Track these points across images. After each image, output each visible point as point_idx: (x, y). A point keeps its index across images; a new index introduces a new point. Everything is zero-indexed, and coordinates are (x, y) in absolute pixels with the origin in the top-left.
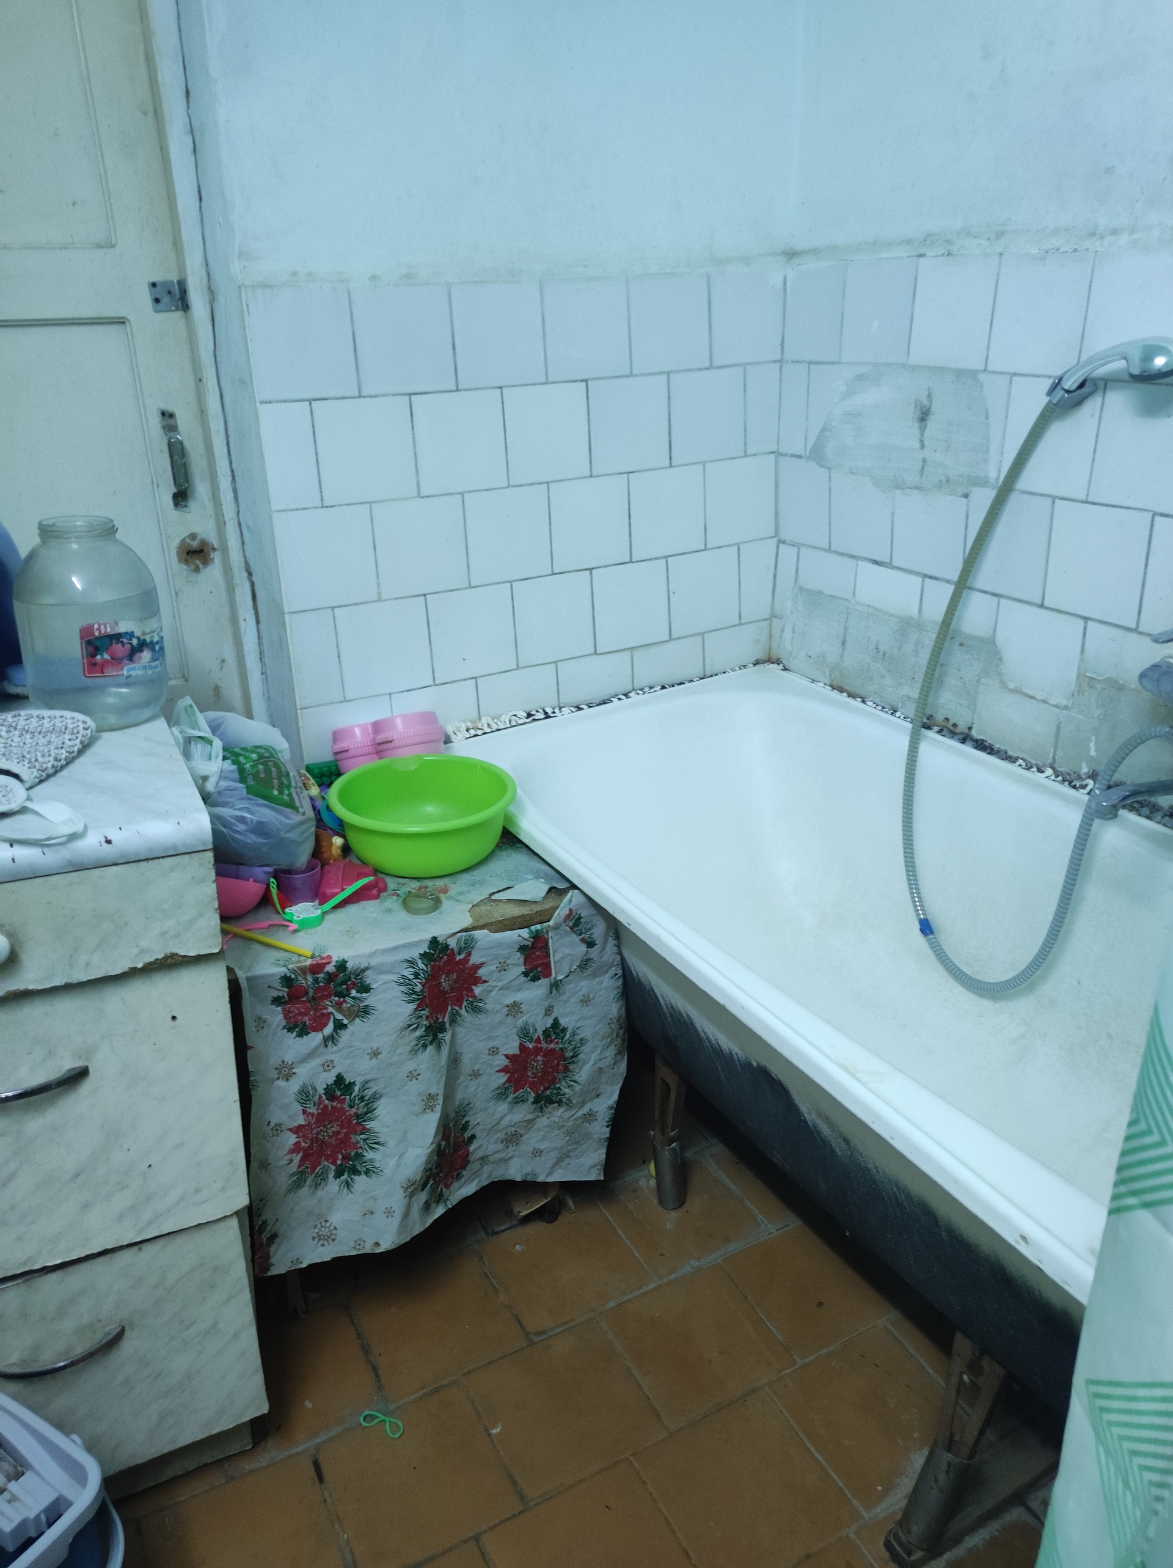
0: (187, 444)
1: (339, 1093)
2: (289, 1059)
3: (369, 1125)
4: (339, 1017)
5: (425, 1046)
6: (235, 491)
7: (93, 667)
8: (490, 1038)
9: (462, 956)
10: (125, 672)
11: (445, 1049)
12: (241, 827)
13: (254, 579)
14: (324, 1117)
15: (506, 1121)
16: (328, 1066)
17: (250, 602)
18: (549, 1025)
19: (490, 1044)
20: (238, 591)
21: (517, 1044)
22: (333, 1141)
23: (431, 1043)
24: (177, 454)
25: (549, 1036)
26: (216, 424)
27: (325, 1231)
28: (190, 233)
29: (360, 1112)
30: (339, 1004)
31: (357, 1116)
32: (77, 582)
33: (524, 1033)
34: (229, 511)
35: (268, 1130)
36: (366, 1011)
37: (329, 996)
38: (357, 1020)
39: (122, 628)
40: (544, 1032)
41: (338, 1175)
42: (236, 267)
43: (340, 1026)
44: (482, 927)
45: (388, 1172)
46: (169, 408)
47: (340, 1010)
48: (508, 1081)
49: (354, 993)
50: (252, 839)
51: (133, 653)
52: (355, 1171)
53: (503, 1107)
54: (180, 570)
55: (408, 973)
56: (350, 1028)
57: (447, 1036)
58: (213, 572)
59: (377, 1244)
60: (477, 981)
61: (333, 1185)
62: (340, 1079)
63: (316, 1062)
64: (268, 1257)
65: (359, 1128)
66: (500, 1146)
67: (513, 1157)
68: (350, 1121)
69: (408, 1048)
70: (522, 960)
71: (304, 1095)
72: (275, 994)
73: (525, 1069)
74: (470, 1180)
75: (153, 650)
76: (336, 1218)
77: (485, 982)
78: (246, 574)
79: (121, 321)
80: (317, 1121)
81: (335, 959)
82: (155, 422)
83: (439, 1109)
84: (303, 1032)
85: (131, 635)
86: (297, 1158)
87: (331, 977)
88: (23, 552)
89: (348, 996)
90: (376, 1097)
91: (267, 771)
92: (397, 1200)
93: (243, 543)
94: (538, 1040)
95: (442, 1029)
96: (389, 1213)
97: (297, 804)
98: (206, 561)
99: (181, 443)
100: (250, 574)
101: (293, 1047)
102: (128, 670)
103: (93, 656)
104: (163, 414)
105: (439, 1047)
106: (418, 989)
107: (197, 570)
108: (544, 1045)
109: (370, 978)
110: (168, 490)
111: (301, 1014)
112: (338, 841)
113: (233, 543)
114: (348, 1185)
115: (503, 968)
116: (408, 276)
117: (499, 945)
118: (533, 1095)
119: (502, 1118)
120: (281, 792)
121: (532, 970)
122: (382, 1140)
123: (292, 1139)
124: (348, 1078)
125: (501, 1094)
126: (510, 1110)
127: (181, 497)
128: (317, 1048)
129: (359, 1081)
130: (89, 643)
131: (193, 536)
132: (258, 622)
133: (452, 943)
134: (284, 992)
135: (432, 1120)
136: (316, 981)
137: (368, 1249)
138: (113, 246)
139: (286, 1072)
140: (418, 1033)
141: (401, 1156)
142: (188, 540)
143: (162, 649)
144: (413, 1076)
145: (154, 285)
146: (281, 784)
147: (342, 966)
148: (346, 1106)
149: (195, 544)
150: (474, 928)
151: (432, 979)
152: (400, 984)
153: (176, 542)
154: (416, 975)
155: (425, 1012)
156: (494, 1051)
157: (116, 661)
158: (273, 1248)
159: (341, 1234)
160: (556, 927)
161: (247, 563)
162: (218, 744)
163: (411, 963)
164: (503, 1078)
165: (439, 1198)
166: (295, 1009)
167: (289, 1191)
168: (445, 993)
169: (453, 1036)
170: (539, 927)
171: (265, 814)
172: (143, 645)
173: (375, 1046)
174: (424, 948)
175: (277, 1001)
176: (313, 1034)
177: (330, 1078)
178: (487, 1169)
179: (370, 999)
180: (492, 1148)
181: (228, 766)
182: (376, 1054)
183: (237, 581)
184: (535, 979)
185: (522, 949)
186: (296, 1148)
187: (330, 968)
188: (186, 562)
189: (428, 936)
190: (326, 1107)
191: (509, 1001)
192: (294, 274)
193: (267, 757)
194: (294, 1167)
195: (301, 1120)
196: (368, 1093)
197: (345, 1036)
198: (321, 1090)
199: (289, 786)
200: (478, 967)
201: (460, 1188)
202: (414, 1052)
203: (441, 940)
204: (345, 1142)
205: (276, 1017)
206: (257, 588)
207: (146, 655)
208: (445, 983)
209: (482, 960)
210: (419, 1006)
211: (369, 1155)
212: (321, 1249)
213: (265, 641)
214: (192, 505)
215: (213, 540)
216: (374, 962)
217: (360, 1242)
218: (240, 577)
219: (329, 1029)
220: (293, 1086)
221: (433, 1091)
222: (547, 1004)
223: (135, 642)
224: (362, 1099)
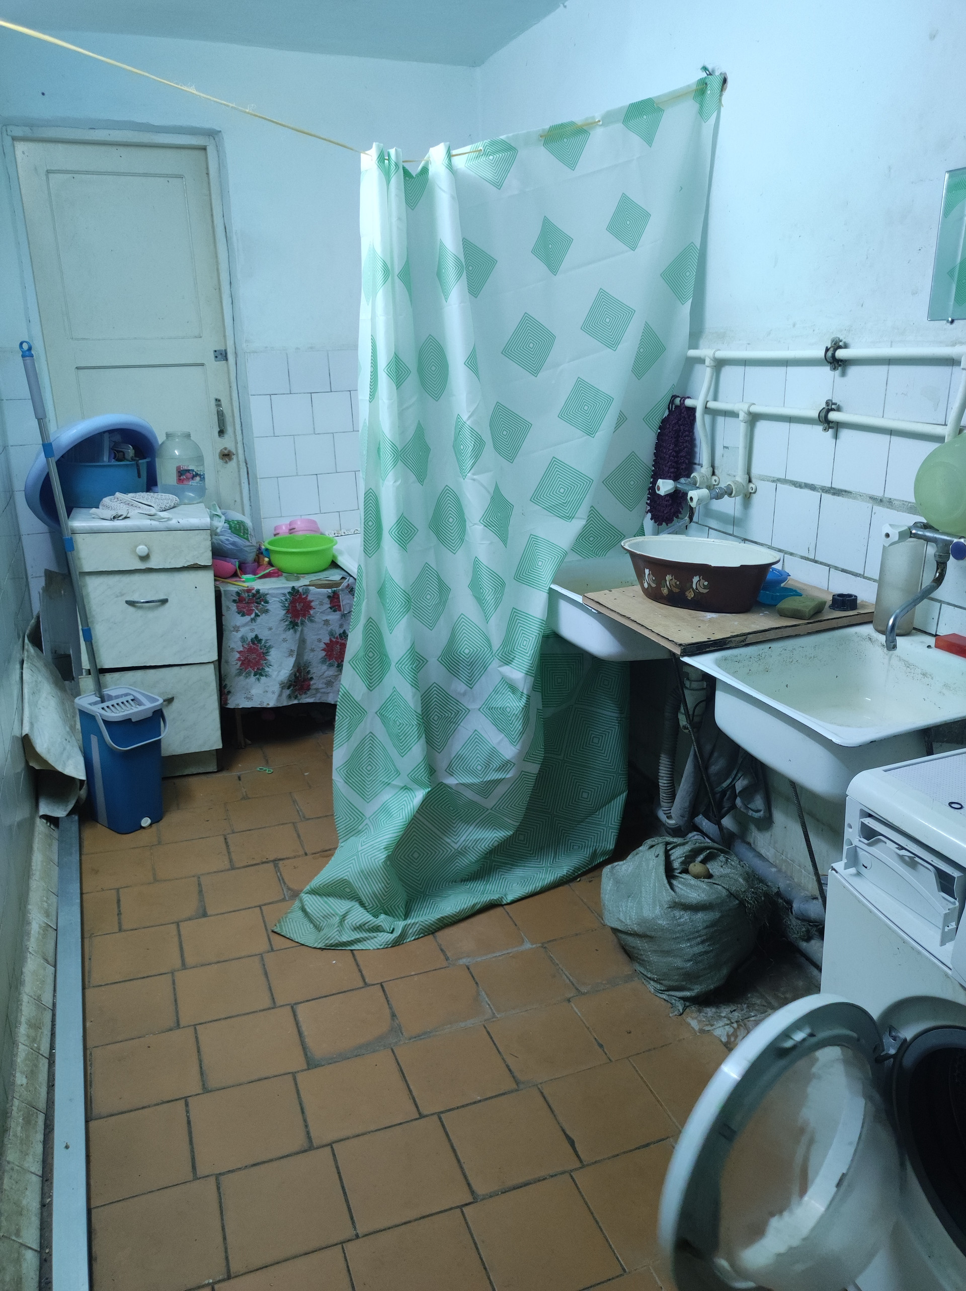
0: (225, 411)
1: (256, 642)
2: (238, 624)
3: (268, 658)
4: (257, 612)
5: (289, 629)
6: (242, 430)
7: (180, 480)
8: (318, 634)
9: (305, 596)
10: (190, 483)
11: (298, 634)
12: (227, 542)
13: (248, 466)
14: (250, 650)
15: (326, 674)
16: (252, 630)
17: (246, 476)
18: (341, 632)
19: (319, 637)
20: (241, 470)
21: (328, 638)
22: (253, 661)
23: (292, 628)
24: (221, 416)
25: (342, 637)
26: (236, 404)
27: (249, 696)
28: (229, 332)
29: (264, 651)
30: (257, 606)
31: (263, 653)
32: (177, 452)
33: (331, 634)
34: (239, 438)
35: (229, 649)
36: (267, 611)
37: (253, 603)
38: (264, 614)
39: (190, 468)
40: (340, 634)
41: (255, 675)
42: (244, 345)
43: (257, 615)
44: (313, 586)
45: (274, 676)
46: (219, 398)
47: (257, 609)
48: (326, 655)
49: (262, 603)
50: (230, 547)
51: (193, 477)
52: (261, 675)
53: (324, 667)
54: (220, 462)
55: (283, 598)
56: (261, 617)
57: (300, 629)
58: (233, 464)
59: (268, 704)
60: (311, 608)
61: (253, 679)
62: (256, 637)
63: (247, 628)
64: (227, 700)
65: (263, 658)
66: (324, 686)
67: (330, 692)
68: (260, 655)
69: (283, 629)
70: (329, 602)
71: (243, 639)
72: (234, 598)
73: (333, 650)
74: (310, 697)
75: (200, 477)
76: (254, 692)
77: (314, 609)
78: (245, 464)
79: (202, 365)
80: (248, 651)
81: (256, 588)
82: (213, 403)
83: (295, 656)
84: (243, 615)
85: (193, 470)
86: (240, 663)
87: (254, 595)
88: (160, 443)
89: (260, 604)
90: (270, 647)
91: (240, 527)
92: (277, 688)
93: (244, 451)
94: (337, 638)
95: (297, 624)
96: (273, 692)
97: (250, 539)
98: (230, 459)
99: (222, 411)
100: (246, 464)
101: (239, 620)
102: (192, 483)
103: (180, 477)
104: (216, 400)
105: (295, 631)
106: (287, 605)
107: (226, 462)
108: (339, 640)
109: (268, 598)
110: (217, 430)
111: (243, 608)
112: (267, 559)
113: (240, 451)
114: (258, 680)
115: (321, 604)
116: (311, 348)
117: (319, 593)
118: (337, 663)
119: (325, 672)
120: (244, 535)
121: (333, 607)
122: (272, 664)
123: (238, 655)
124: (260, 637)
125: (323, 661)
126: (328, 669)
127: (221, 432)
128: (248, 622)
129: (264, 639)
130: (179, 472)
131: (225, 449)
132: (249, 484)
133: (300, 590)
134: (237, 598)
135: (292, 660)
136: (249, 596)
137: (265, 705)
138: (201, 337)
139: (237, 629)
140: (287, 623)
141: (280, 671)
142: (224, 450)
143: (204, 478)
144: (285, 640)
145: (215, 351)
146: (244, 532)
147: (258, 591)
148: (259, 648)
149: (226, 452)
150: (309, 585)
151: (293, 602)
152: (281, 603)
153: (218, 451)
154: (286, 600)
155: (290, 615)
156: (319, 640)
157: (188, 479)
158: (229, 697)
159: (255, 698)
160: (342, 590)
161: (245, 460)
162: (223, 518)
163: (284, 595)
164: (324, 653)
165: (296, 697)
166: (241, 605)
167: (236, 676)
168: (298, 611)
169: (302, 631)
170: (335, 589)
171: (235, 539)
172: (197, 475)
173: (270, 625)
174: (290, 590)
175: (234, 601)
176: (247, 616)
177: (252, 635)
178: (319, 695)
179: (269, 607)
180: (320, 686)
181: (226, 525)
182: (270, 629)
183: (241, 466)
184: (335, 611)
185: (329, 597)
186: (239, 659)
187: (254, 591)
188: (222, 459)
189: (291, 586)
190: (251, 647)
191: (324, 618)
192: (266, 347)
193: (241, 524)
194: (238, 666)
195: (241, 649)
196: (268, 645)
197: (259, 620)
198: (249, 640)
199: (247, 534)
200: (311, 601)
201: (306, 698)
202: (285, 630)
203: (296, 588)
204: (258, 663)
205: (234, 607)
206: (249, 470)
207: (198, 478)
208: (299, 606)
209: (312, 599)
210: (287, 612)
211: (267, 669)
212: (247, 703)
213: (251, 492)
214: (226, 436)
215: (234, 451)
216: (270, 592)
217: (262, 702)
218: (243, 465)
219: (253, 616)
220: (239, 635)
221: (292, 648)
222: (340, 623)
223: (194, 473)
224: (265, 646)
